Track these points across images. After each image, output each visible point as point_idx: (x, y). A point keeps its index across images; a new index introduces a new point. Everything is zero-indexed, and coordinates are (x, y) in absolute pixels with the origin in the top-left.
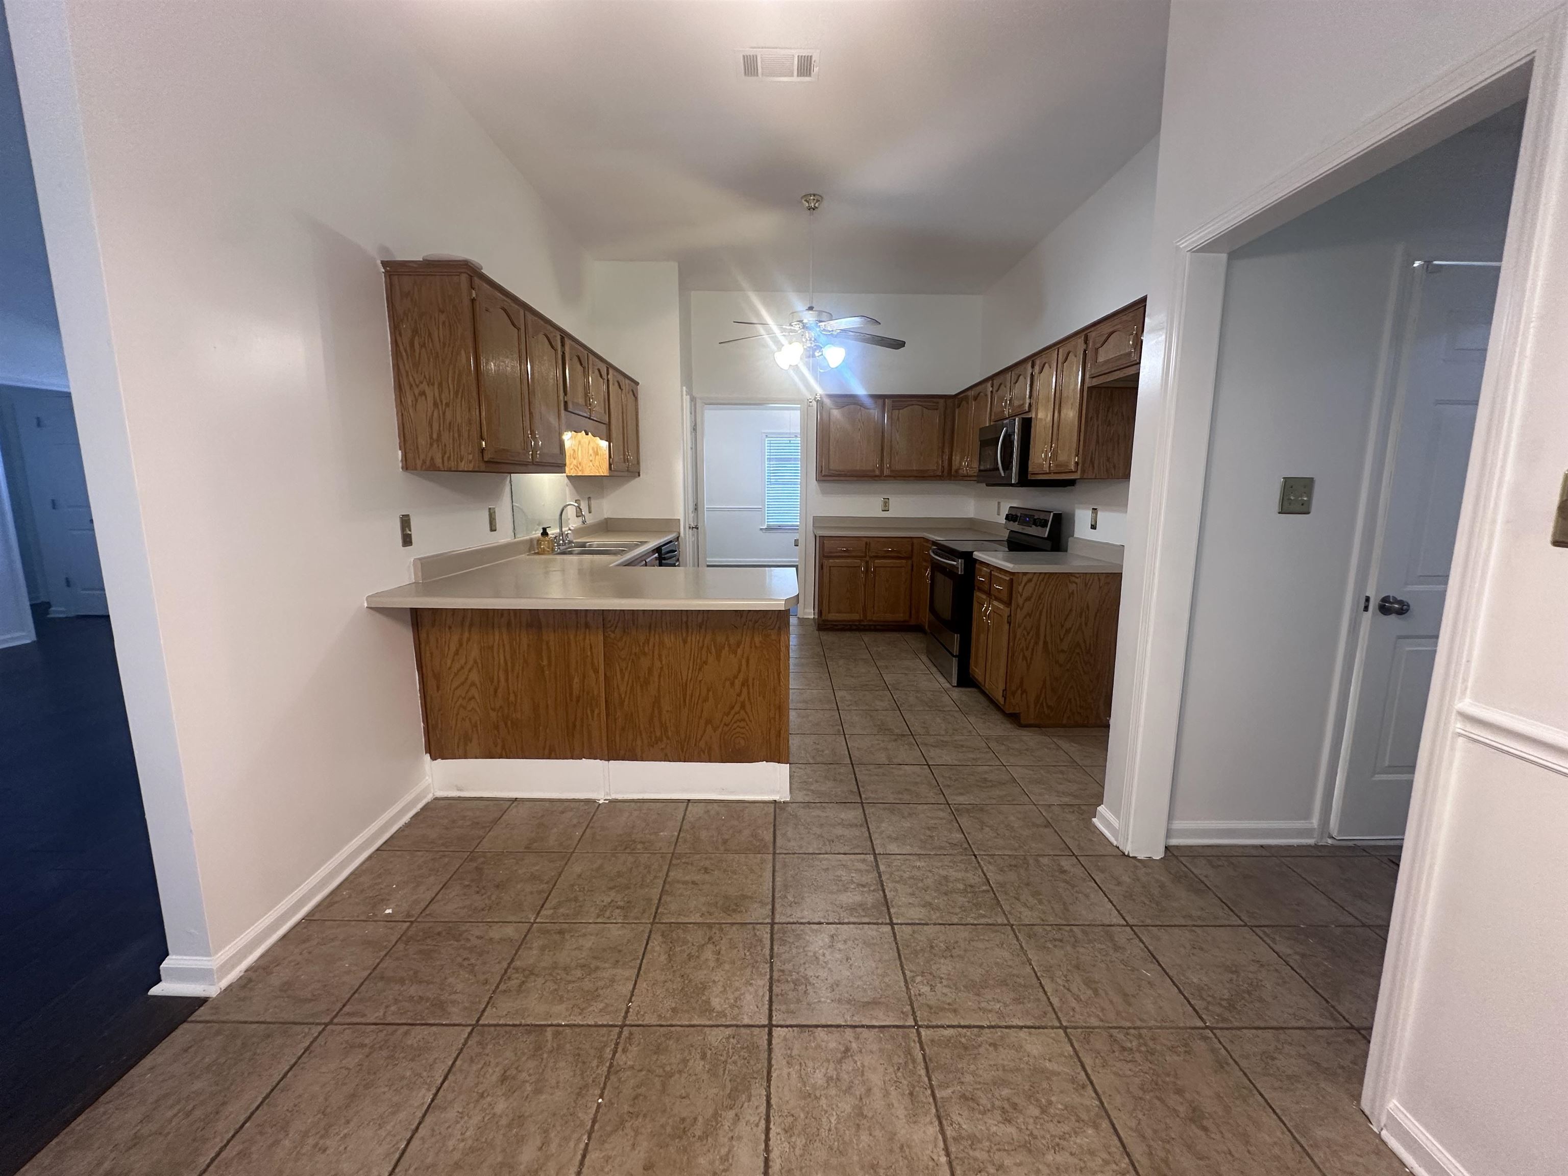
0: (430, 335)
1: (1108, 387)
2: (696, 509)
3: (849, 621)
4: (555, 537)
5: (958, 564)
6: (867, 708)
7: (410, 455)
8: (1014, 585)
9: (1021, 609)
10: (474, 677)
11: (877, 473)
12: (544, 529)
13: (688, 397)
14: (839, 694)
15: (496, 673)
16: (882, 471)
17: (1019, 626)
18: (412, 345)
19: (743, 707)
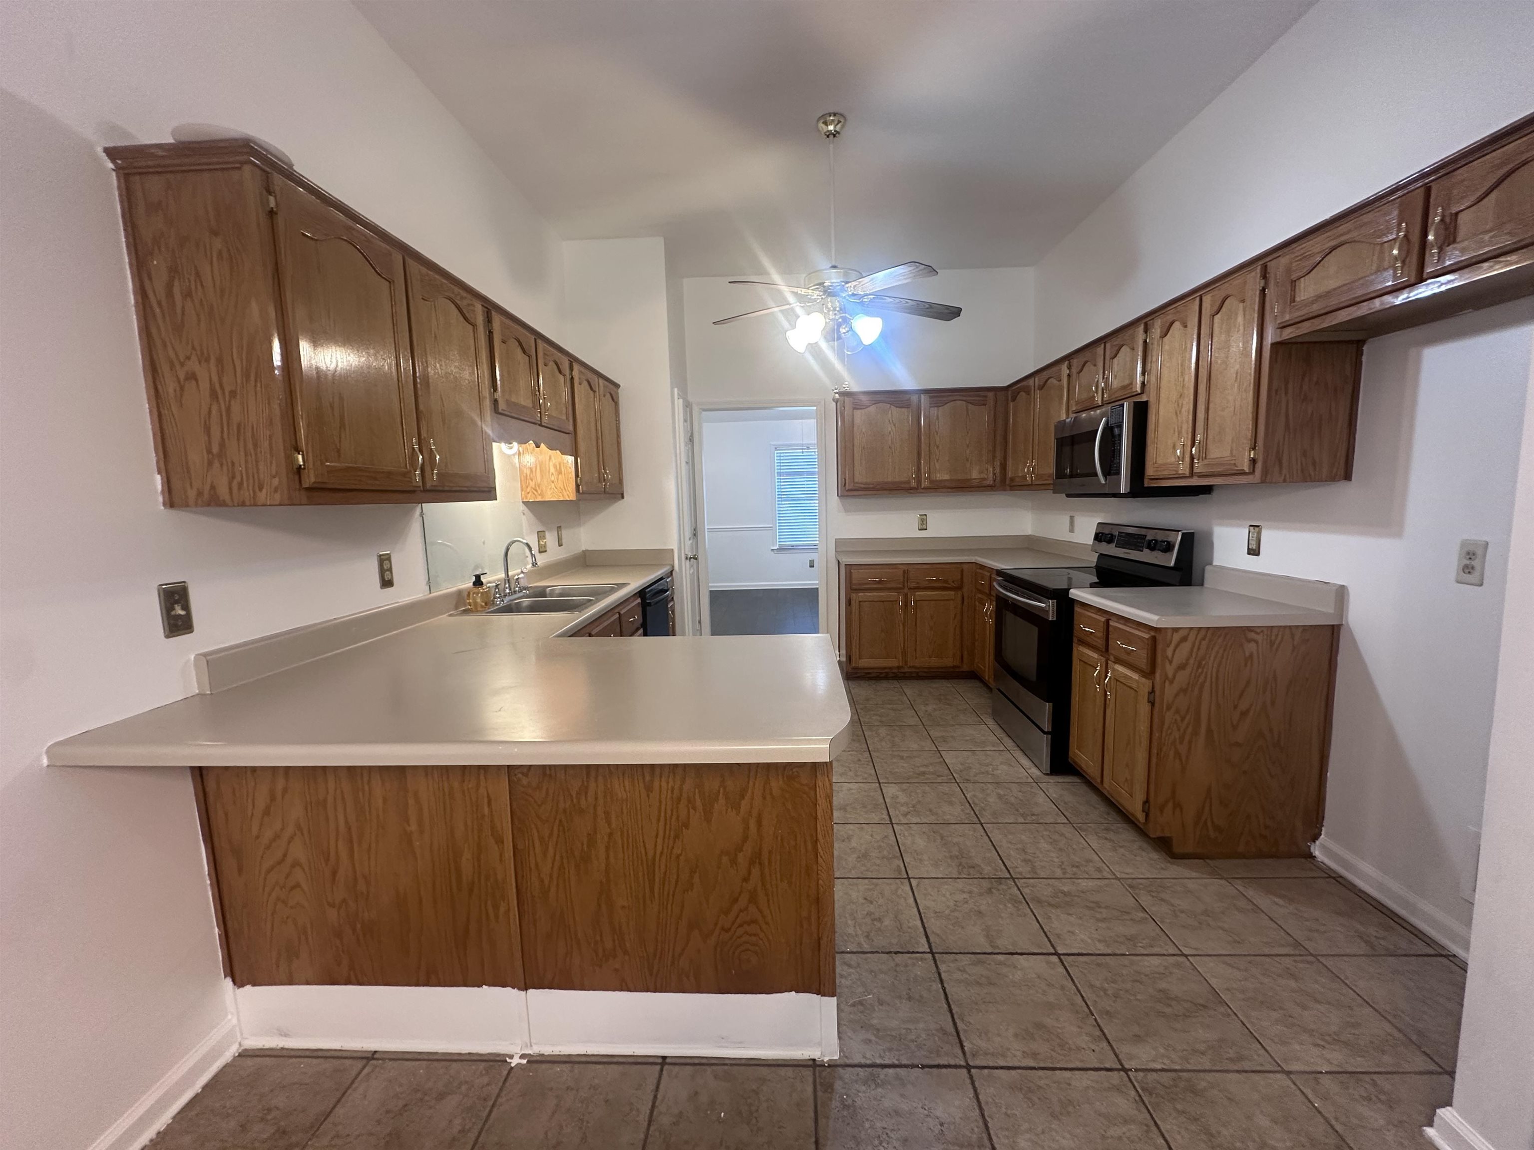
0: (198, 275)
1: (1302, 343)
2: (695, 535)
3: (885, 668)
4: (497, 586)
5: (1047, 607)
6: (932, 819)
7: (176, 484)
8: (1160, 647)
9: (1171, 682)
10: (298, 852)
11: (913, 484)
12: (478, 577)
13: (681, 401)
14: (891, 790)
15: (332, 842)
16: (919, 481)
17: (1169, 708)
18: (170, 294)
19: (753, 898)
